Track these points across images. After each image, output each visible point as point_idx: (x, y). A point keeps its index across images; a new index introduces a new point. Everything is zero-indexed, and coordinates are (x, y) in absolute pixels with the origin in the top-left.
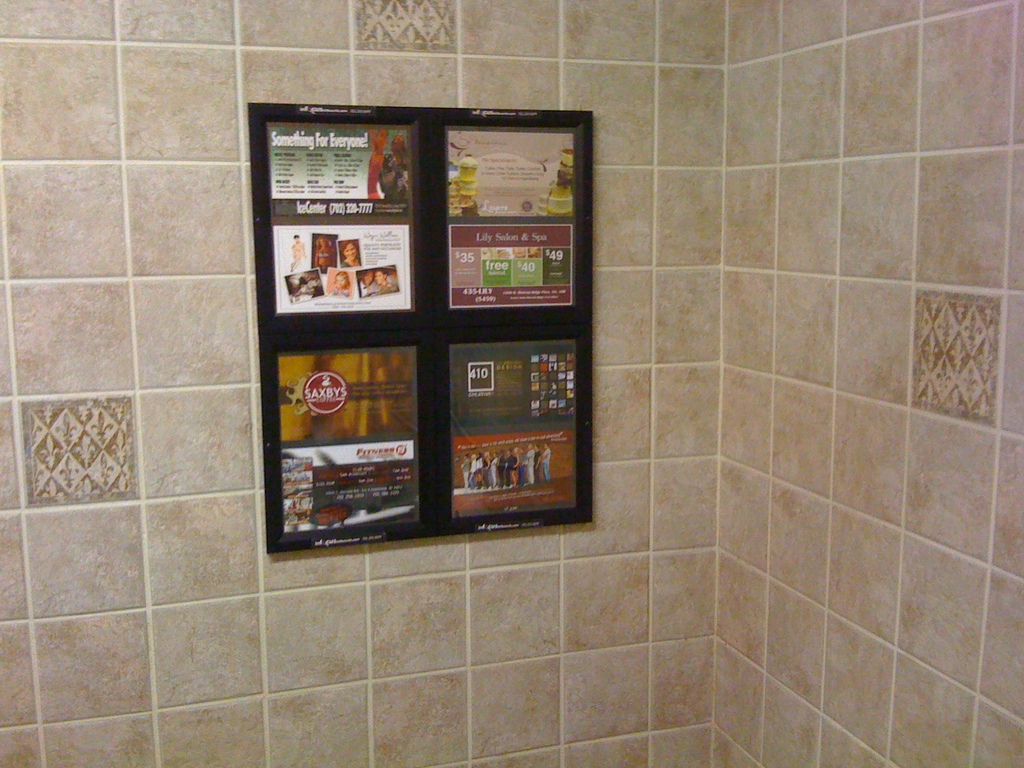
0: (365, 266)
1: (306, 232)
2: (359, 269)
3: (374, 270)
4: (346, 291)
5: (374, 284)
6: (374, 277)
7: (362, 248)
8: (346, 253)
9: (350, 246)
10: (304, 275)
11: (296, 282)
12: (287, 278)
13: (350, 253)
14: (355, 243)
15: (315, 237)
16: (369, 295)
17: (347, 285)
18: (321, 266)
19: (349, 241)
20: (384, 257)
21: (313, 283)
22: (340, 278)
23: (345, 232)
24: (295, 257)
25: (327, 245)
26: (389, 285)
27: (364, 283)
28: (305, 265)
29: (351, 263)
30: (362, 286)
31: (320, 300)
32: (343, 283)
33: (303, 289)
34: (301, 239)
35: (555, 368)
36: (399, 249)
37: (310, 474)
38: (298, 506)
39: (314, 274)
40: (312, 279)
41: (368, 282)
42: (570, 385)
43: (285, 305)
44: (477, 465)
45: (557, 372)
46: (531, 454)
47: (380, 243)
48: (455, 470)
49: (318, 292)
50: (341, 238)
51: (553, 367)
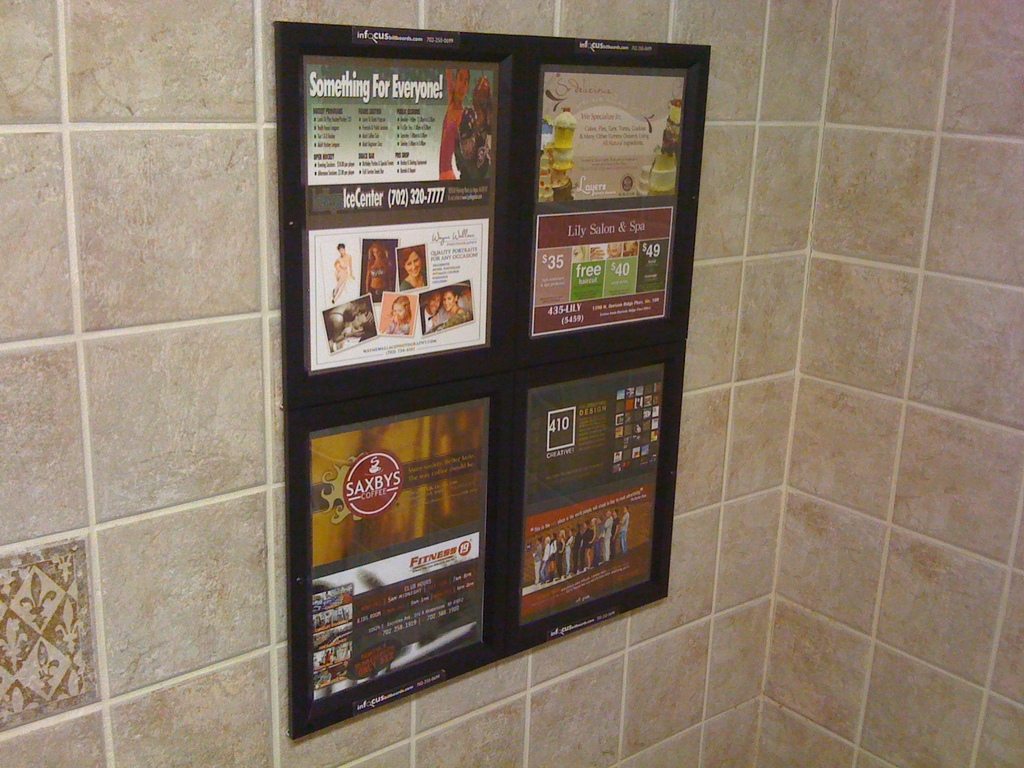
0: (432, 286)
1: (354, 237)
2: (424, 290)
3: (442, 291)
4: (405, 327)
5: (441, 311)
6: (442, 300)
7: (429, 256)
8: (408, 268)
9: (413, 256)
10: (349, 307)
11: (339, 318)
12: (327, 314)
13: (413, 266)
14: (420, 250)
15: (367, 244)
16: (435, 329)
17: (407, 318)
18: (372, 291)
19: (412, 249)
20: (456, 270)
21: (362, 319)
22: (398, 307)
23: (407, 235)
24: (338, 279)
25: (382, 256)
26: (460, 312)
27: (430, 312)
28: (352, 291)
29: (413, 283)
30: (427, 316)
31: (371, 343)
32: (402, 314)
33: (349, 330)
34: (347, 250)
35: (641, 404)
36: (476, 255)
37: (349, 608)
38: (332, 658)
39: (364, 305)
40: (362, 312)
41: (434, 309)
42: (655, 425)
43: (322, 356)
44: (551, 549)
45: (642, 410)
46: (609, 522)
47: (451, 248)
48: (526, 561)
49: (369, 331)
50: (402, 245)
51: (638, 403)
